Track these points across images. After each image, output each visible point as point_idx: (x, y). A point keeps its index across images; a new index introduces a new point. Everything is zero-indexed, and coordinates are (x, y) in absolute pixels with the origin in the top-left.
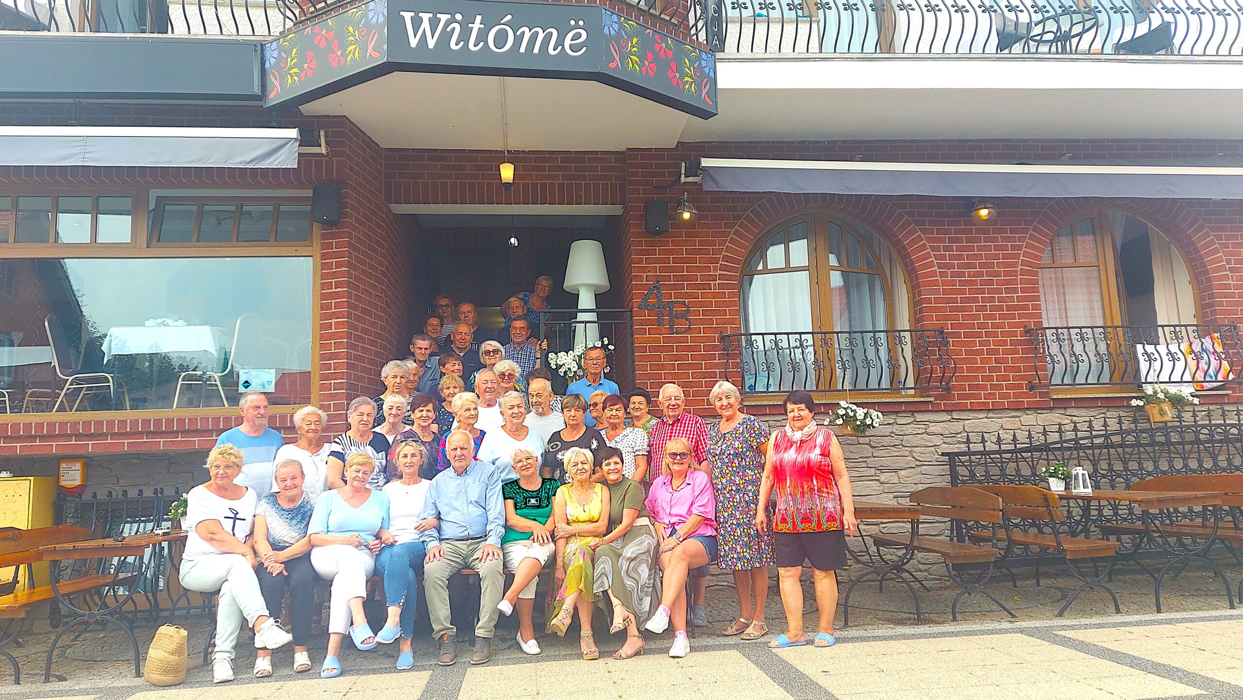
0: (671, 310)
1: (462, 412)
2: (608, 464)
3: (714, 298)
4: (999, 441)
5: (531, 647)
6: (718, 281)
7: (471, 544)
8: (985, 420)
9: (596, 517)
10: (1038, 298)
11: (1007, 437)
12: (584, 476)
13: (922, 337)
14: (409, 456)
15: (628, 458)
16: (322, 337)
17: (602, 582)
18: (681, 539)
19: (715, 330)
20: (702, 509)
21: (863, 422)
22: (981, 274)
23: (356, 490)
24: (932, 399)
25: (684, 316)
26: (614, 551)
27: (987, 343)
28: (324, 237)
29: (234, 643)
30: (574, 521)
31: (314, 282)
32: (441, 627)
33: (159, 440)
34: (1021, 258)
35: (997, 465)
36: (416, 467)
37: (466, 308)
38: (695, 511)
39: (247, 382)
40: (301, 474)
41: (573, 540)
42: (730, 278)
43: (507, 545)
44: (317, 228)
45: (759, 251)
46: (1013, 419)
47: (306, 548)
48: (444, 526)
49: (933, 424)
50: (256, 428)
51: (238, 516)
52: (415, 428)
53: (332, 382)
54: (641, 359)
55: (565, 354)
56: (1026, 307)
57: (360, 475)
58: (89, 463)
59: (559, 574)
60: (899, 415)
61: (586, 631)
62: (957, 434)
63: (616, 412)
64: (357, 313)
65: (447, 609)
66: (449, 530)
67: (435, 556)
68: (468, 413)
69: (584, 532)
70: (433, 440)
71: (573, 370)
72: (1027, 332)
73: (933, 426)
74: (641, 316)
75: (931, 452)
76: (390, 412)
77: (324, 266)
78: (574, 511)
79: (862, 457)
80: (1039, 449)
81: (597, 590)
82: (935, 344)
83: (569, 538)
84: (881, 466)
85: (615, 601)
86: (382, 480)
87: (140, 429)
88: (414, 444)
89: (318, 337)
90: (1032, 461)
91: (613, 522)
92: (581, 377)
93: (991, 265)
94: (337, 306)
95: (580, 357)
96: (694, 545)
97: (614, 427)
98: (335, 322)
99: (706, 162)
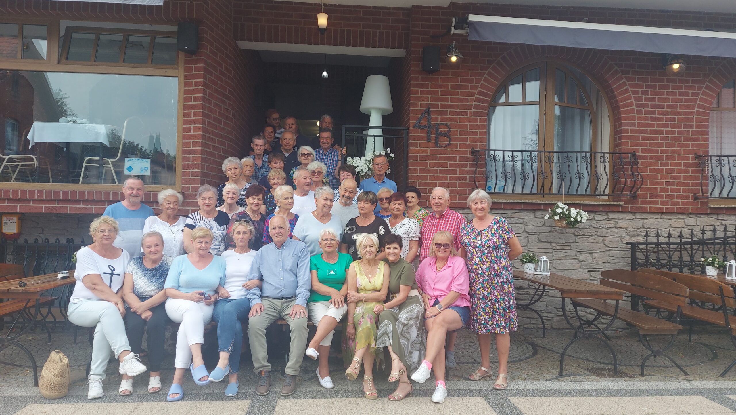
0: (437, 130)
1: (282, 200)
2: (389, 248)
3: (469, 122)
4: (669, 236)
5: (327, 382)
6: (473, 110)
7: (284, 303)
8: (659, 220)
9: (378, 288)
10: (707, 133)
11: (675, 233)
12: (371, 257)
13: (620, 158)
14: (241, 234)
15: (405, 243)
16: (184, 137)
17: (384, 340)
18: (442, 309)
19: (468, 146)
20: (459, 287)
21: (575, 219)
22: (667, 113)
23: (201, 256)
24: (622, 203)
25: (446, 135)
26: (393, 316)
27: (666, 164)
28: (186, 62)
29: (105, 368)
30: (362, 289)
31: (179, 96)
32: (260, 365)
33: (66, 206)
34: (698, 102)
35: (665, 253)
36: (247, 242)
37: (290, 121)
38: (453, 289)
39: (130, 167)
40: (161, 243)
41: (360, 304)
42: (482, 108)
43: (311, 304)
44: (181, 56)
45: (503, 89)
46: (679, 220)
47: (162, 300)
48: (265, 286)
49: (621, 221)
50: (133, 204)
51: (114, 272)
52: (248, 210)
53: (191, 170)
54: (414, 164)
55: (359, 158)
56: (698, 139)
57: (203, 245)
58: (23, 218)
59: (350, 329)
60: (597, 213)
61: (368, 377)
62: (638, 229)
63: (397, 206)
64: (210, 121)
65: (265, 352)
66: (268, 290)
67: (257, 311)
68: (287, 201)
69: (369, 299)
70: (260, 220)
71: (365, 171)
72: (697, 157)
73: (621, 223)
74: (415, 134)
75: (617, 241)
76: (228, 196)
77: (186, 84)
78: (363, 281)
79: (568, 242)
80: (698, 243)
81: (380, 346)
82: (629, 163)
83: (358, 302)
84: (580, 249)
85: (394, 356)
86: (222, 247)
87: (53, 198)
88: (246, 224)
89: (181, 137)
90: (692, 251)
91: (391, 293)
92: (370, 177)
93: (676, 107)
94: (195, 114)
95: (370, 162)
96: (452, 315)
97: (396, 217)
98: (194, 127)
99: (473, 18)
